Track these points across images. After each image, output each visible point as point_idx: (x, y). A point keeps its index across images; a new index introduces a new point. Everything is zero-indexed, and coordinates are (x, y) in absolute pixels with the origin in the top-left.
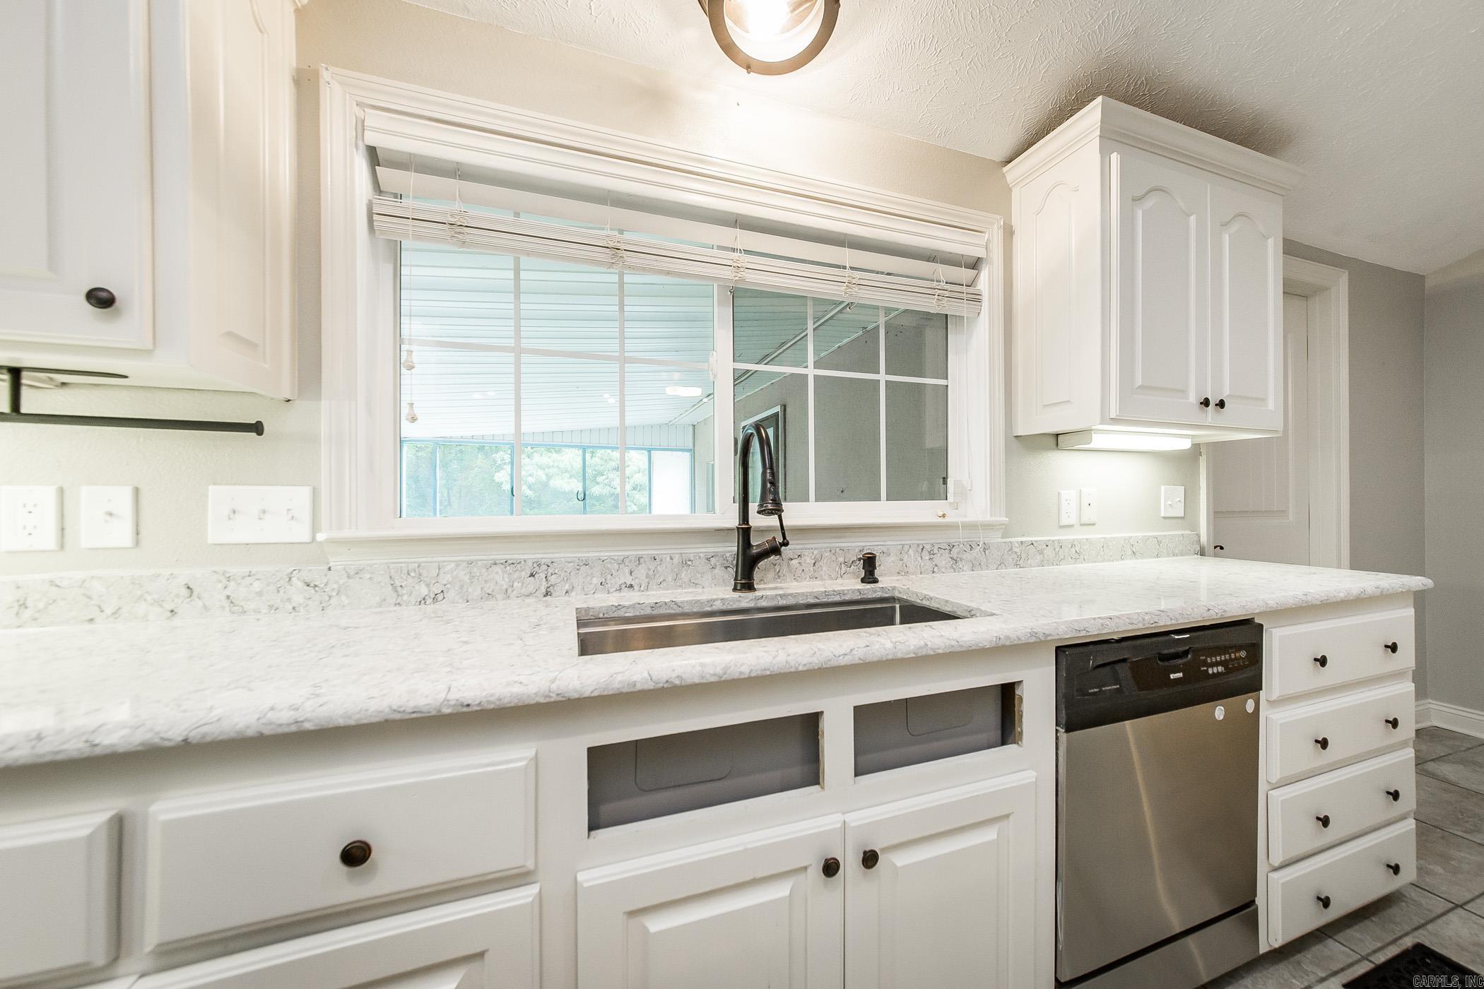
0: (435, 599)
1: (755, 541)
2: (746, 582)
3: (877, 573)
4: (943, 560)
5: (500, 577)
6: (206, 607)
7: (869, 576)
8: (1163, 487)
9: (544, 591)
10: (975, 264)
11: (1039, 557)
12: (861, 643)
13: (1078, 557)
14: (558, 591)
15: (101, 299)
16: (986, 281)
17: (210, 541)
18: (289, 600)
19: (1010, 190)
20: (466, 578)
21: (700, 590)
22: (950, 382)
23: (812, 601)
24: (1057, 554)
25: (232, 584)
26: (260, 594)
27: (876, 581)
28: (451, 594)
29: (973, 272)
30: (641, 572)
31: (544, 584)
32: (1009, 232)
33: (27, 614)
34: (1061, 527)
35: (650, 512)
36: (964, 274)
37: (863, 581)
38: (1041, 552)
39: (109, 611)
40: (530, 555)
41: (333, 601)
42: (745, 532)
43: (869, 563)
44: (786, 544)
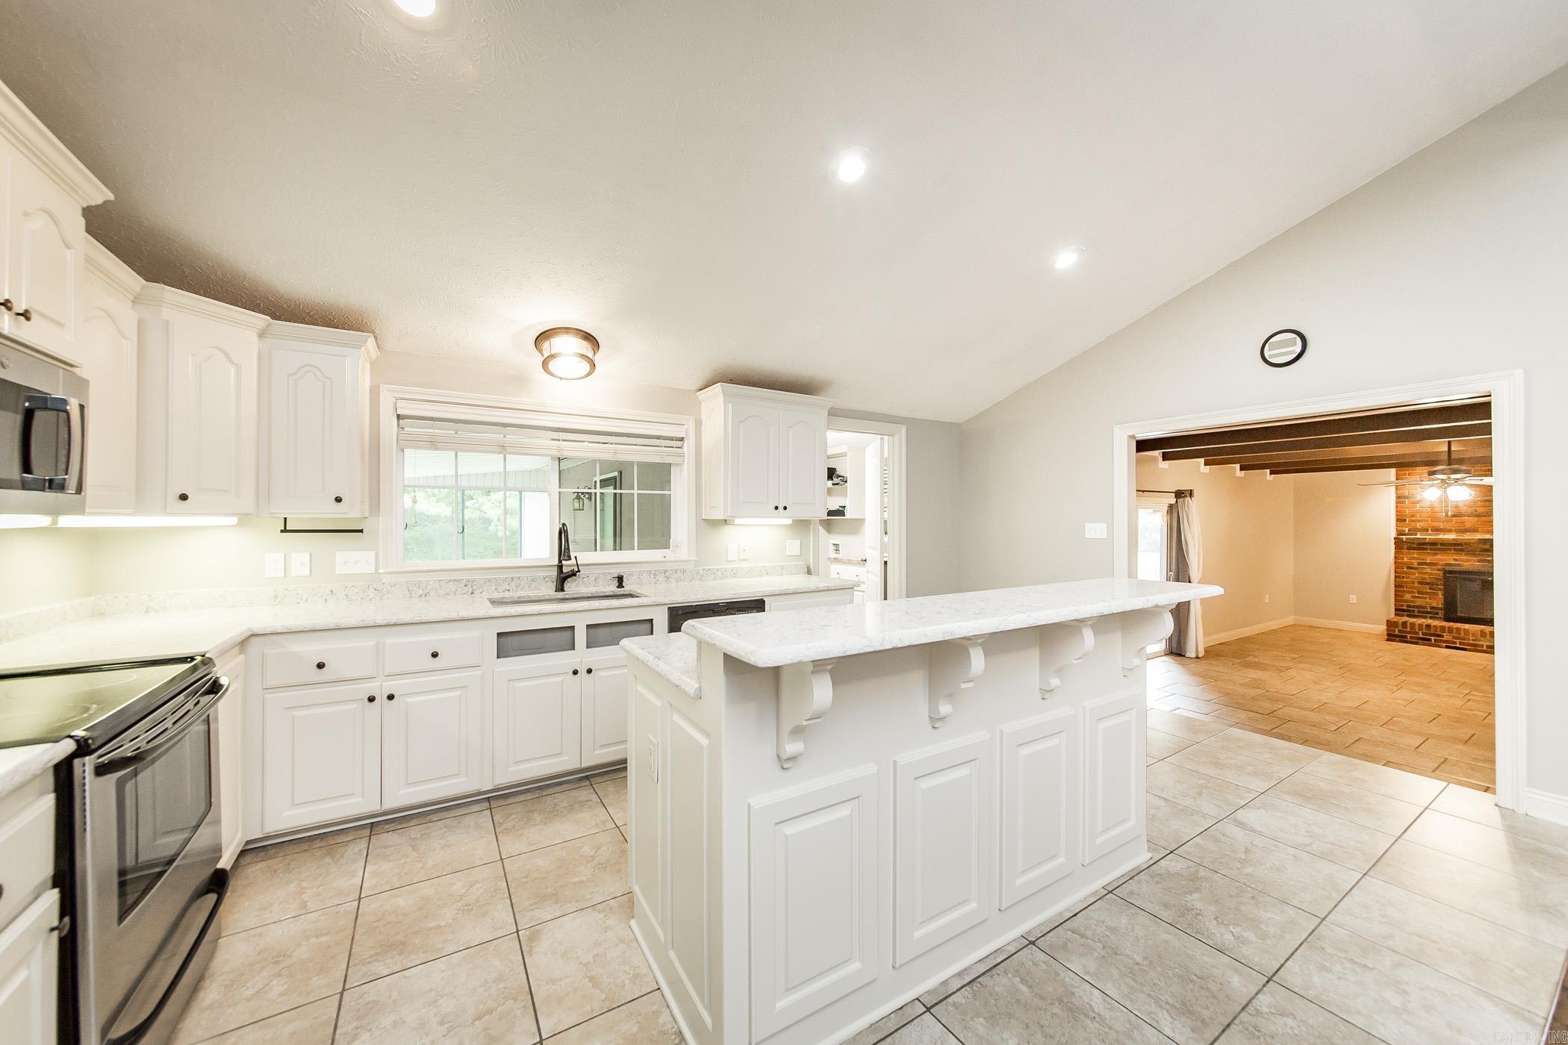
0: (425, 596)
1: (565, 570)
2: (560, 588)
3: (624, 584)
4: (661, 578)
5: (452, 587)
6: (338, 599)
7: (620, 585)
8: (788, 541)
9: (471, 592)
10: (682, 439)
11: (713, 576)
12: (597, 604)
13: (735, 576)
14: (477, 592)
15: (338, 500)
16: (688, 446)
17: (337, 573)
18: (369, 596)
19: (701, 403)
20: (438, 587)
21: (540, 591)
22: (672, 493)
23: (590, 595)
24: (723, 574)
25: (347, 590)
26: (358, 593)
27: (623, 587)
28: (432, 593)
29: (682, 442)
30: (514, 584)
31: (471, 589)
32: (699, 424)
33: (278, 600)
34: (728, 561)
35: (521, 557)
36: (679, 443)
37: (618, 587)
38: (714, 573)
39: (304, 599)
40: (465, 576)
41: (385, 596)
42: (560, 567)
43: (620, 579)
44: (579, 571)
